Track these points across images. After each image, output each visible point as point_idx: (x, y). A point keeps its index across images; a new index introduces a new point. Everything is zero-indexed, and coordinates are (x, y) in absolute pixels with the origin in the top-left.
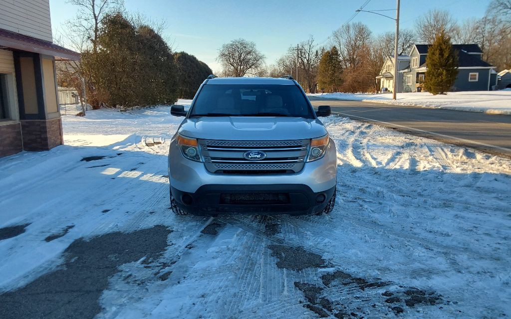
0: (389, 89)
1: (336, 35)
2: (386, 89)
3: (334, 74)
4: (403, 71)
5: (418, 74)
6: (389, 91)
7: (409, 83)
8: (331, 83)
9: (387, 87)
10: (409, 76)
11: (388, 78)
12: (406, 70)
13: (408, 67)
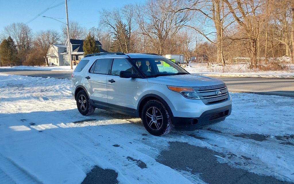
0: (54, 64)
1: (7, 29)
2: (53, 64)
3: (12, 54)
4: (63, 54)
5: (72, 55)
6: (55, 65)
7: (67, 60)
8: (11, 59)
9: (53, 62)
10: (66, 56)
11: (52, 57)
12: (65, 53)
13: (65, 51)
